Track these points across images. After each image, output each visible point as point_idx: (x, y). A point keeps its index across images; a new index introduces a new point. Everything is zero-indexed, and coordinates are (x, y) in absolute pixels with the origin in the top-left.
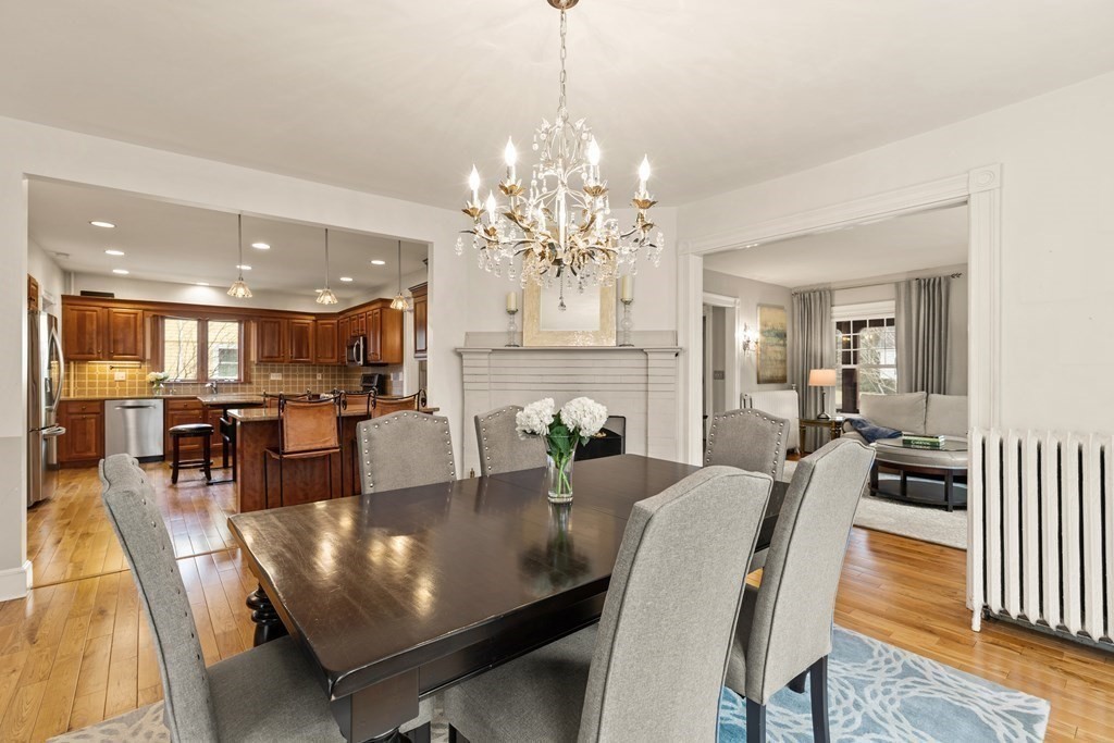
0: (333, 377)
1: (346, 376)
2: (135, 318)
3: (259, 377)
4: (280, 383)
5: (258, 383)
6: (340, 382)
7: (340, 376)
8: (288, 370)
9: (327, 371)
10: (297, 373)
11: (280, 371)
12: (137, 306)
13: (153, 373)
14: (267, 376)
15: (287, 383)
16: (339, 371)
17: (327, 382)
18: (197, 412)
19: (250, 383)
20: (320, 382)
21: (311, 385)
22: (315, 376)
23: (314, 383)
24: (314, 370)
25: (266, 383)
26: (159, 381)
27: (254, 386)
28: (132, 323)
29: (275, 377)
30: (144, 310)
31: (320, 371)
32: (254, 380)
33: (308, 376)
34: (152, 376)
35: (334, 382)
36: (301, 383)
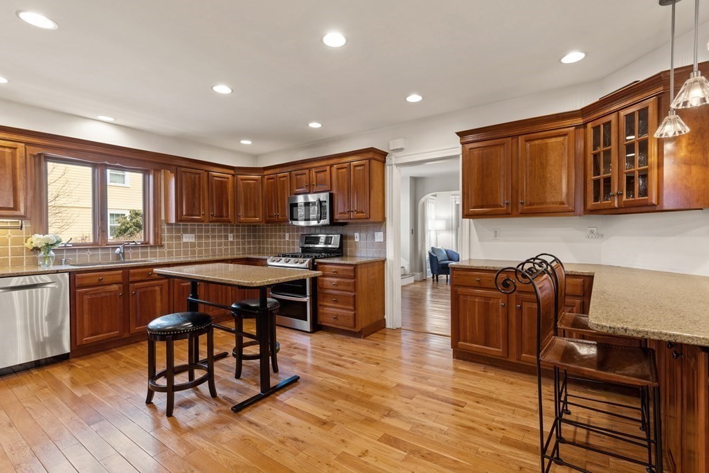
0: (243, 237)
1: (255, 237)
2: (14, 156)
3: (171, 238)
4: (193, 245)
5: (170, 246)
6: (249, 243)
7: (249, 237)
8: (200, 231)
9: (238, 231)
10: (210, 234)
11: (193, 231)
12: (15, 137)
13: (37, 236)
14: (179, 238)
15: (200, 245)
16: (249, 231)
17: (238, 243)
18: (115, 287)
19: (161, 246)
20: (232, 243)
21: (223, 247)
22: (226, 237)
23: (226, 244)
24: (226, 231)
25: (178, 246)
26: (49, 246)
27: (166, 250)
28: (8, 161)
29: (188, 238)
30: (27, 144)
31: (232, 232)
32: (165, 243)
33: (220, 237)
34: (37, 240)
35: (244, 244)
36: (214, 245)
